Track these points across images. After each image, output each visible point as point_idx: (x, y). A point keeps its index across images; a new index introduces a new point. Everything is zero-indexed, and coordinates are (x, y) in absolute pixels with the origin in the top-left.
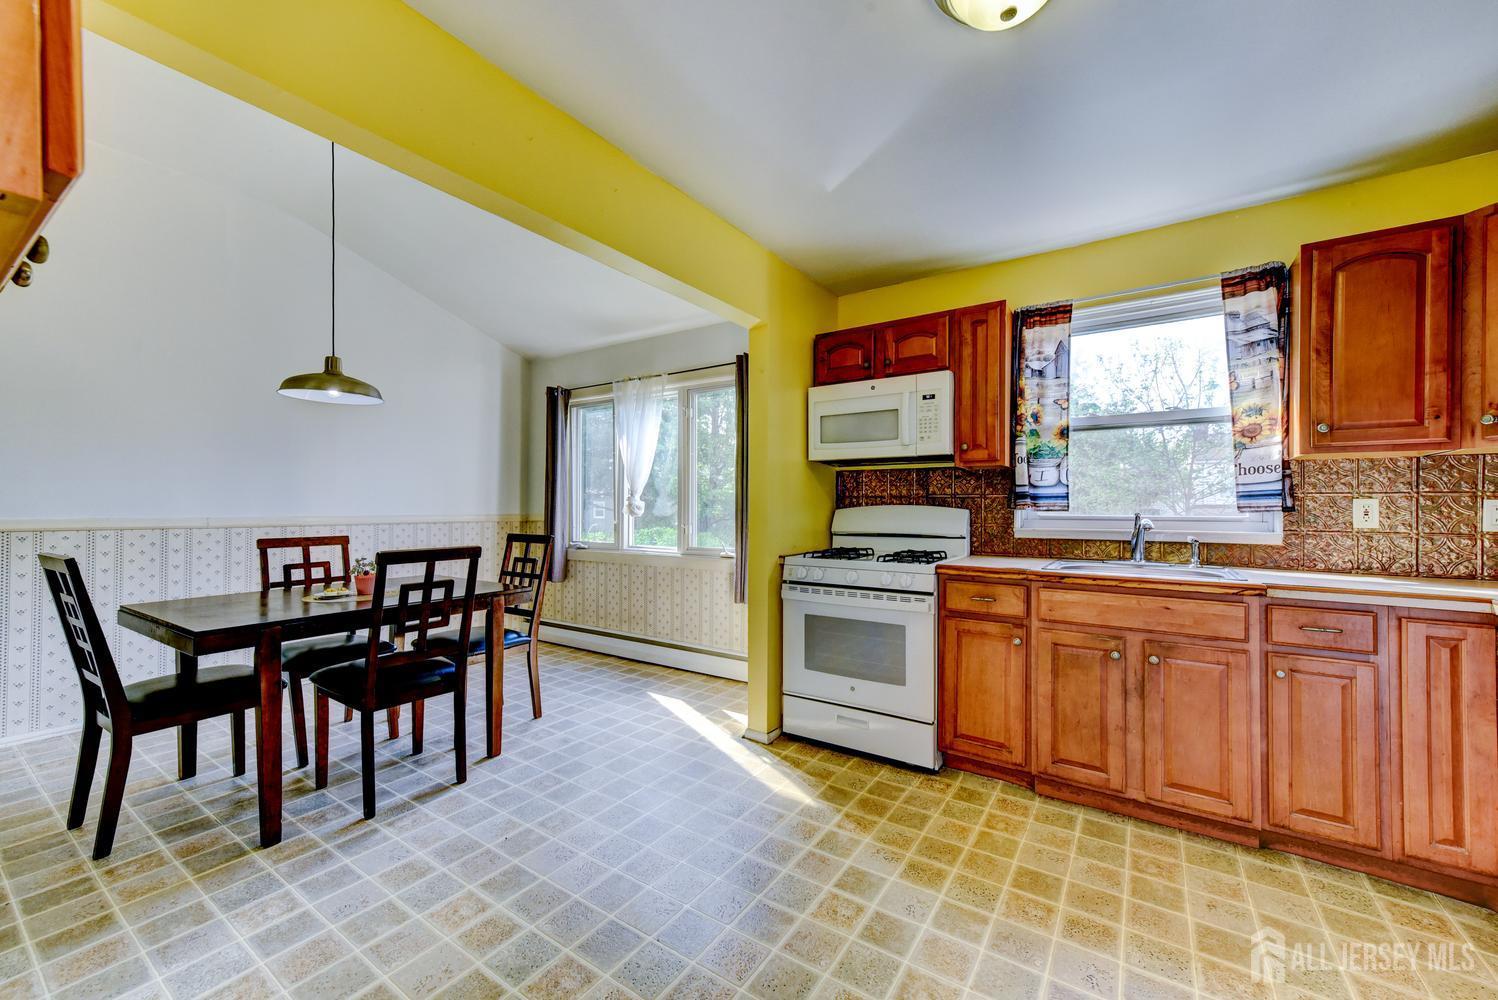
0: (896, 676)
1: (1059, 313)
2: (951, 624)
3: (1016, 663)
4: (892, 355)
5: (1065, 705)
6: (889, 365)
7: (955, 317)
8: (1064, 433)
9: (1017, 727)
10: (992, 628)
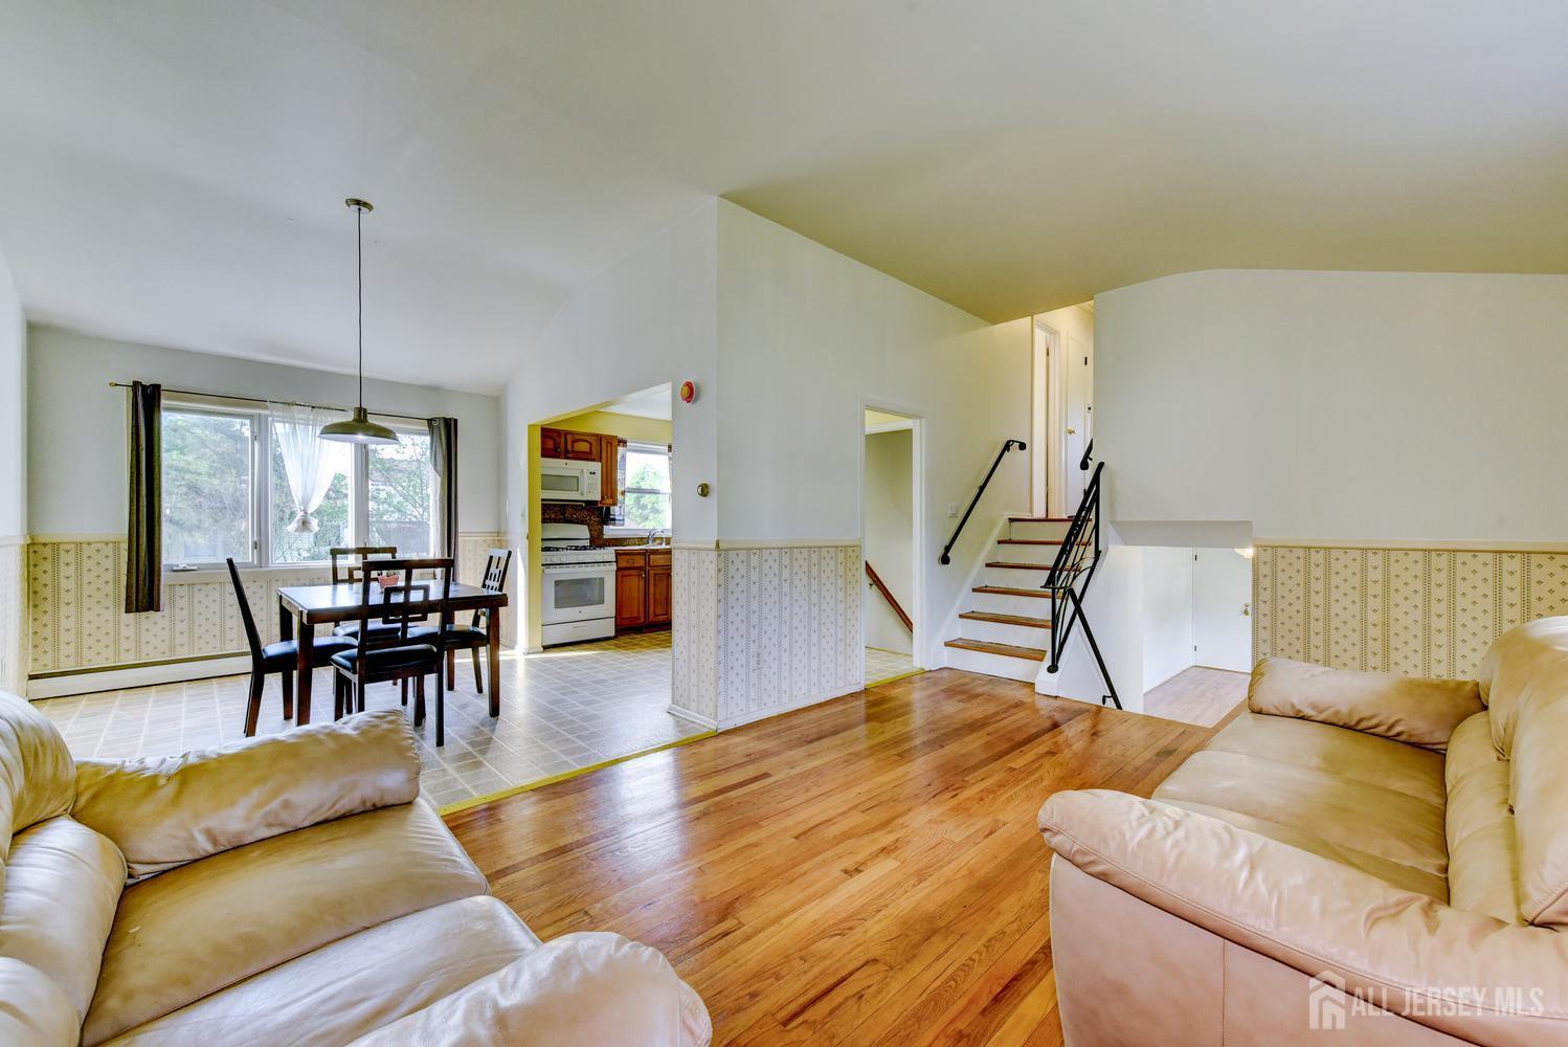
0: (601, 602)
1: (623, 442)
2: (620, 573)
3: (642, 583)
4: (569, 448)
5: (657, 595)
6: (569, 452)
7: (599, 438)
8: (623, 493)
9: (642, 609)
10: (634, 572)
